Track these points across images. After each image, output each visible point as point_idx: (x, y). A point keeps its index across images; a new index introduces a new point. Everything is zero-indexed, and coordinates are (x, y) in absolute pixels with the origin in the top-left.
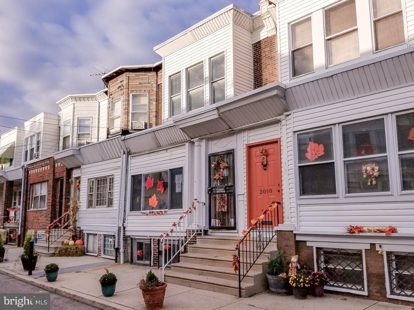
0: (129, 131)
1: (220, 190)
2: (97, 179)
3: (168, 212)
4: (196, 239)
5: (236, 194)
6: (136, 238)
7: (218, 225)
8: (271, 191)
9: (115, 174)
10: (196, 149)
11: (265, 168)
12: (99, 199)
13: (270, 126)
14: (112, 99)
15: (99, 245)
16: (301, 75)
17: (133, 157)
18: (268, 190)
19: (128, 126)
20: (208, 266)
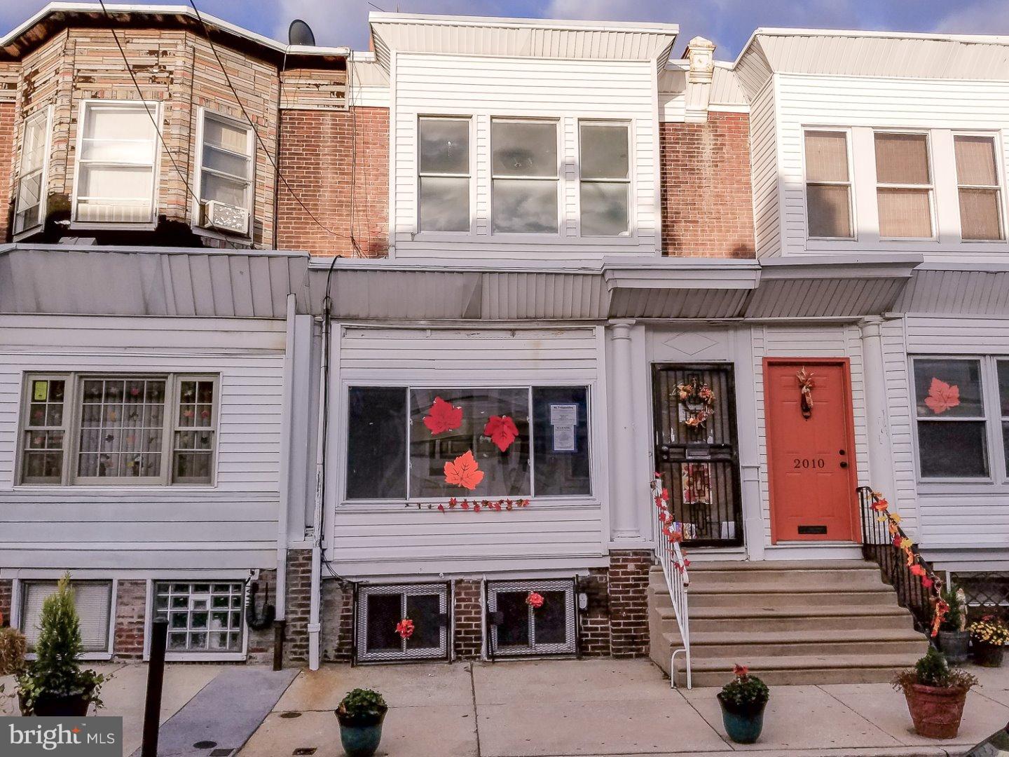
0: (189, 227)
1: (694, 453)
2: (81, 377)
3: (532, 504)
4: (647, 573)
5: (742, 464)
6: (372, 581)
7: (692, 535)
8: (821, 463)
9: (224, 371)
10: (621, 345)
11: (807, 414)
12: (99, 452)
13: (819, 330)
14: (94, 97)
15: (121, 620)
16: (828, 238)
17: (347, 328)
18: (813, 461)
19: (187, 210)
20: (763, 634)
